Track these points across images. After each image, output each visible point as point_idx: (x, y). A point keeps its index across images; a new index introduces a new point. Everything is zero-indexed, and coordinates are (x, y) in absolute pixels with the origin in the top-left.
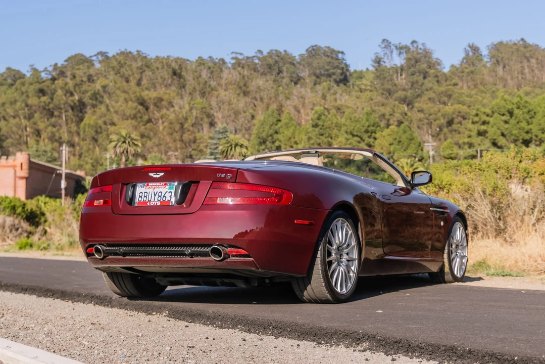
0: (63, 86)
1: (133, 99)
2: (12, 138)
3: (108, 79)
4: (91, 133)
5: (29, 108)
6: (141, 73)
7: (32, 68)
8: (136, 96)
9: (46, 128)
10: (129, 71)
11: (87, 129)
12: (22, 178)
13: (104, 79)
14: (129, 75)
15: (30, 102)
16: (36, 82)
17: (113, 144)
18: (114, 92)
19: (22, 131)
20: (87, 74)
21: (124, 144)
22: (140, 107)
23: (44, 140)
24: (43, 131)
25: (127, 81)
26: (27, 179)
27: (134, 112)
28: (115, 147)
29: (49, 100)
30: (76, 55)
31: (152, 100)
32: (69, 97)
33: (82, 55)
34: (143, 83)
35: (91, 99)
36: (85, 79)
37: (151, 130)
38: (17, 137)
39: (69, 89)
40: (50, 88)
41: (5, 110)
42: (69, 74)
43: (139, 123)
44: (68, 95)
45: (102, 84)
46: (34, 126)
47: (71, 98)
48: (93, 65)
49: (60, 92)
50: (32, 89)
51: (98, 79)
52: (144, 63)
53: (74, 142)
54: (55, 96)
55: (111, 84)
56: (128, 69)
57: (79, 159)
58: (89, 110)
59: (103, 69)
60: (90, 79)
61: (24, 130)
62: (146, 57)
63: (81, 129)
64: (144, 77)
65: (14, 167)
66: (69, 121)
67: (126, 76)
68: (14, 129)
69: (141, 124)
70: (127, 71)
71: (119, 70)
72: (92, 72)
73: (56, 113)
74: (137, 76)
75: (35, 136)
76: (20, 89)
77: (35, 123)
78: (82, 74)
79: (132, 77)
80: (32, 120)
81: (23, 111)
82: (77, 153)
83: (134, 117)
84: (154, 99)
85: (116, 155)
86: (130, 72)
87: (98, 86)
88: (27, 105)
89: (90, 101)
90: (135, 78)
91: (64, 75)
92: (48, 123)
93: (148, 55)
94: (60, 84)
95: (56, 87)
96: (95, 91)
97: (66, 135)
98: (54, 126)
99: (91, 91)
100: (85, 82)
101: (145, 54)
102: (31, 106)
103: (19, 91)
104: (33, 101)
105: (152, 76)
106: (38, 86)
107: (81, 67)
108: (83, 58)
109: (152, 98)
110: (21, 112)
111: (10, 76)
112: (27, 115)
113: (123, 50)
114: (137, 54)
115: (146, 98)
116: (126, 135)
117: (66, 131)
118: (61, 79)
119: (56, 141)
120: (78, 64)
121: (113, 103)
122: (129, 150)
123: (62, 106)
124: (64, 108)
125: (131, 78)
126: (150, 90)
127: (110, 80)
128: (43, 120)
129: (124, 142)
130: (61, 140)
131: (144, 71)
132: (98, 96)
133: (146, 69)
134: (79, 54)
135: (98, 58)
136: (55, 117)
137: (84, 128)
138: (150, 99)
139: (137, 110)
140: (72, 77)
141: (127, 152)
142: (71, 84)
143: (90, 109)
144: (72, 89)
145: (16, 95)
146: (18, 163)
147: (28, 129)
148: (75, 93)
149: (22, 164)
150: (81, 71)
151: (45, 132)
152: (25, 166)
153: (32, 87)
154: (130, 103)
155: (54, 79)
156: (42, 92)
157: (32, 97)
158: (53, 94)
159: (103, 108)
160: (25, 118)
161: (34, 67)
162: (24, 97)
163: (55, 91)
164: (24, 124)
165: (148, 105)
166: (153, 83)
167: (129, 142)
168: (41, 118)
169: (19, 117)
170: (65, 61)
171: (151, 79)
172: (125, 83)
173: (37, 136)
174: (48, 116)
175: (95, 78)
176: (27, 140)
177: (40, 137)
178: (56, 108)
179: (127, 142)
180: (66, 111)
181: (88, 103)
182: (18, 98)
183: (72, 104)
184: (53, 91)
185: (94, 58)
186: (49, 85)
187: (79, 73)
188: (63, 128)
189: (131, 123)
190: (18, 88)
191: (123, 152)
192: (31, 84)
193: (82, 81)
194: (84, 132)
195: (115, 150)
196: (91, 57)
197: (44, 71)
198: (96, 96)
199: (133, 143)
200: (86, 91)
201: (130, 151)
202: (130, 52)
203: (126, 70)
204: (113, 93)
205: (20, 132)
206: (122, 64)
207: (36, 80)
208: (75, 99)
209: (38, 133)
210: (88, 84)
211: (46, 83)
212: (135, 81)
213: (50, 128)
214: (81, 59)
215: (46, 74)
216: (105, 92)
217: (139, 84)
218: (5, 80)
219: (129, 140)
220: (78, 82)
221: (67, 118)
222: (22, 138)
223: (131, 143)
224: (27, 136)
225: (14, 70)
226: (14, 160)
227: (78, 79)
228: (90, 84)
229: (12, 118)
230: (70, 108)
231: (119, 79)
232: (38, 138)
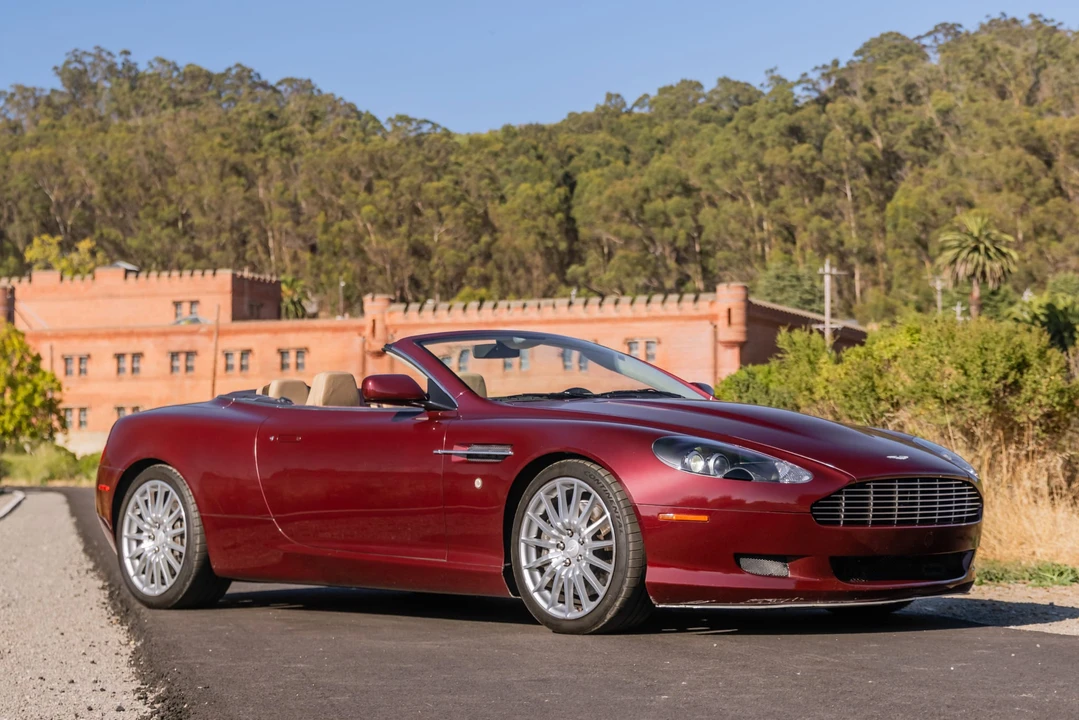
0: (847, 115)
1: (1013, 140)
2: (729, 248)
3: (954, 91)
4: (911, 228)
5: (766, 173)
6: (1037, 72)
7: (772, 78)
8: (1019, 131)
9: (807, 220)
10: (1006, 69)
11: (902, 220)
12: (730, 344)
13: (945, 92)
14: (1007, 80)
15: (768, 159)
16: (781, 111)
17: (949, 255)
18: (968, 125)
19: (753, 231)
20: (904, 83)
21: (976, 255)
22: (1032, 159)
23: (802, 249)
24: (800, 229)
25: (1002, 94)
26: (742, 345)
27: (1013, 171)
28: (954, 261)
29: (813, 153)
30: (883, 35)
31: (1062, 138)
32: (860, 142)
33: (898, 36)
34: (1040, 96)
35: (912, 144)
36: (898, 95)
37: (1059, 215)
38: (741, 244)
39: (861, 122)
40: (815, 122)
41: (711, 182)
42: (858, 84)
43: (1028, 200)
44: (859, 136)
45: (940, 105)
46: (778, 216)
47: (865, 145)
48: (925, 57)
49: (838, 132)
50: (771, 129)
51: (930, 93)
52: (1044, 46)
53: (875, 252)
54: (826, 142)
55: (961, 105)
56: (1002, 64)
57: (887, 294)
58: (907, 173)
59: (942, 68)
60: (911, 94)
61: (756, 229)
62: (1054, 29)
63: (888, 219)
64: (1043, 81)
65: (712, 318)
66: (862, 201)
67: (999, 81)
68: (733, 225)
69: (1035, 199)
70: (1002, 70)
71: (982, 66)
72: (914, 76)
73: (829, 183)
74: (1027, 81)
75: (780, 239)
76: (746, 130)
77: (781, 211)
78: (890, 84)
79: (1012, 82)
80: (775, 203)
81: (753, 183)
82: (881, 279)
83: (1015, 185)
84: (1066, 137)
85: (956, 283)
86: (1010, 74)
87: (929, 111)
88: (761, 168)
89: (911, 150)
90: (1019, 85)
91: (848, 89)
92: (811, 208)
93: (1060, 24)
94: (840, 113)
95: (829, 120)
96: (922, 122)
97: (854, 235)
98: (826, 215)
99: (912, 123)
100: (899, 103)
101: (1053, 21)
102: (772, 170)
103: (741, 134)
104: (775, 156)
105: (1065, 78)
106: (785, 120)
107: (890, 66)
108: (897, 42)
109: (1062, 134)
110: (746, 184)
111: (727, 98)
112: (762, 192)
113: (996, 15)
114: (1034, 23)
115: (1047, 135)
116: (980, 231)
117: (853, 225)
118: (840, 99)
119: (831, 250)
120: (887, 57)
121: (967, 151)
122: (988, 269)
123: (844, 165)
124: (848, 169)
125: (1011, 87)
126: (1057, 114)
127: (959, 95)
128: (799, 201)
129: (976, 249)
130: (842, 249)
131: (1045, 66)
132: (930, 136)
133: (1048, 59)
134: (891, 33)
135: (936, 39)
136: (829, 192)
137: (895, 217)
138: (1058, 135)
139: (1023, 166)
140: (866, 92)
141: (983, 274)
142: (864, 109)
143: (912, 168)
144: (867, 123)
145: (736, 145)
146: (720, 308)
147: (765, 225)
148: (874, 132)
149: (729, 310)
150: (889, 75)
151: (805, 230)
152: (738, 316)
153: (772, 123)
154: (1005, 148)
155: (823, 101)
156: (796, 133)
157: (773, 147)
158: (822, 137)
159: (942, 165)
160: (757, 197)
161: (776, 74)
162: (754, 148)
163: (828, 128)
164: (755, 215)
165: (1052, 151)
166: (1066, 96)
167: (987, 249)
168: (794, 196)
169: (744, 197)
170: (857, 53)
171: (1062, 86)
172: (995, 100)
173: (786, 240)
174: (812, 192)
175: (922, 92)
176: (763, 250)
177: (794, 243)
178: (828, 170)
179: (982, 247)
180: (853, 177)
181: (906, 153)
182: (739, 151)
183: (868, 159)
184: (822, 131)
185: (927, 41)
186: (814, 115)
187: (884, 82)
188: (846, 217)
189: (1009, 200)
190: (741, 127)
191: (973, 275)
192: (770, 116)
193: (892, 101)
194: (895, 226)
195: (954, 270)
196: (919, 38)
197: (799, 82)
198: (924, 138)
199: (998, 250)
200: (901, 125)
201: (992, 270)
202: (1015, 21)
203: (999, 67)
204: (965, 127)
205: (747, 233)
206: (987, 52)
207: (781, 104)
208: (875, 145)
209: (789, 234)
210: (906, 106)
211: (804, 113)
212: (1021, 93)
213: (816, 220)
214: (895, 47)
215: (804, 89)
216: (946, 124)
217: (1030, 100)
218: (715, 108)
219: (988, 244)
220: (882, 105)
221: (856, 193)
222: (752, 248)
223: (992, 252)
224: (763, 241)
225: (736, 83)
226: (712, 303)
227: (881, 96)
228: (910, 107)
229: (729, 200)
230: (862, 169)
231: (981, 91)
232: (789, 246)
